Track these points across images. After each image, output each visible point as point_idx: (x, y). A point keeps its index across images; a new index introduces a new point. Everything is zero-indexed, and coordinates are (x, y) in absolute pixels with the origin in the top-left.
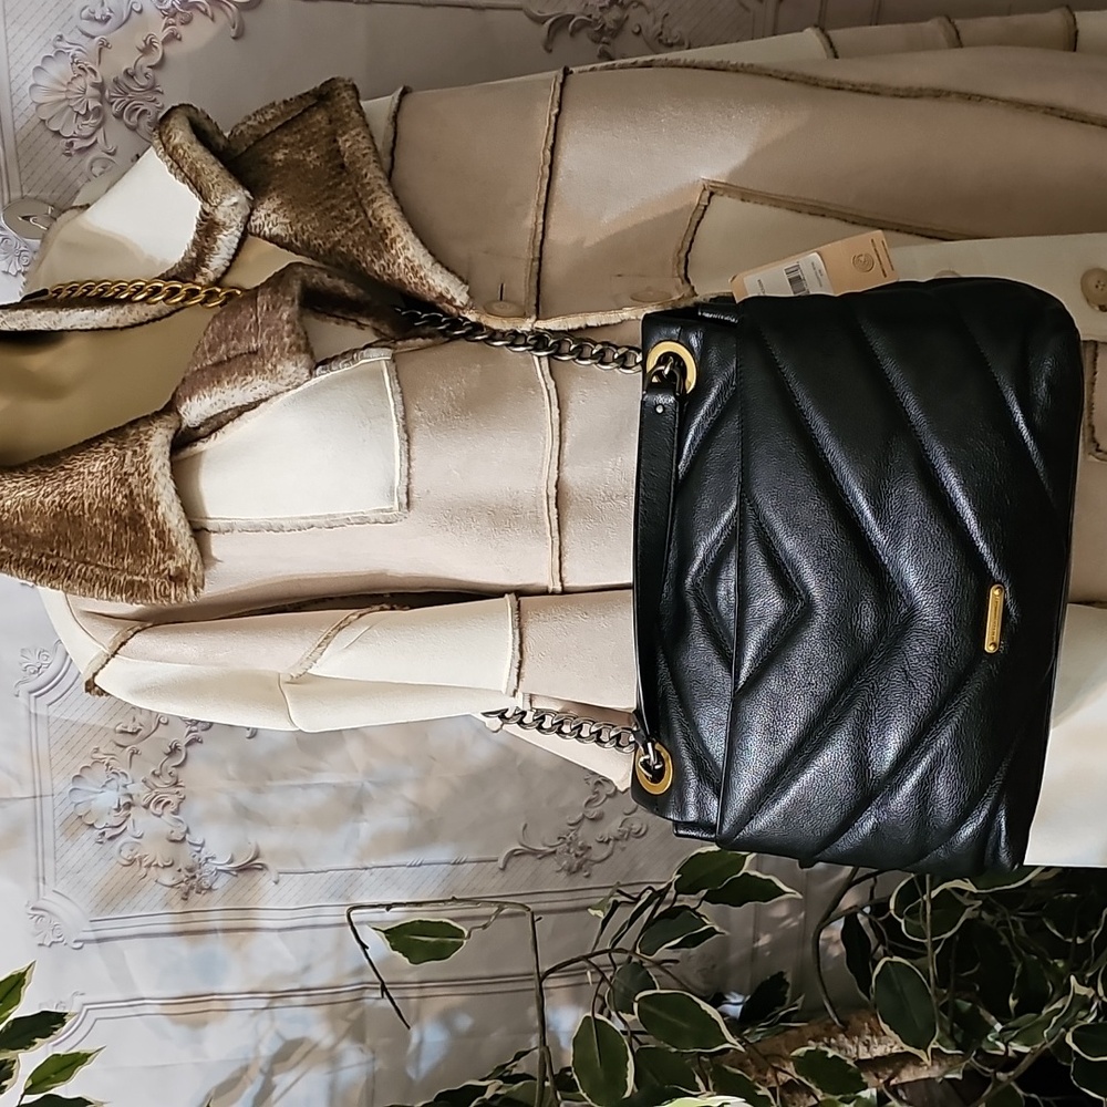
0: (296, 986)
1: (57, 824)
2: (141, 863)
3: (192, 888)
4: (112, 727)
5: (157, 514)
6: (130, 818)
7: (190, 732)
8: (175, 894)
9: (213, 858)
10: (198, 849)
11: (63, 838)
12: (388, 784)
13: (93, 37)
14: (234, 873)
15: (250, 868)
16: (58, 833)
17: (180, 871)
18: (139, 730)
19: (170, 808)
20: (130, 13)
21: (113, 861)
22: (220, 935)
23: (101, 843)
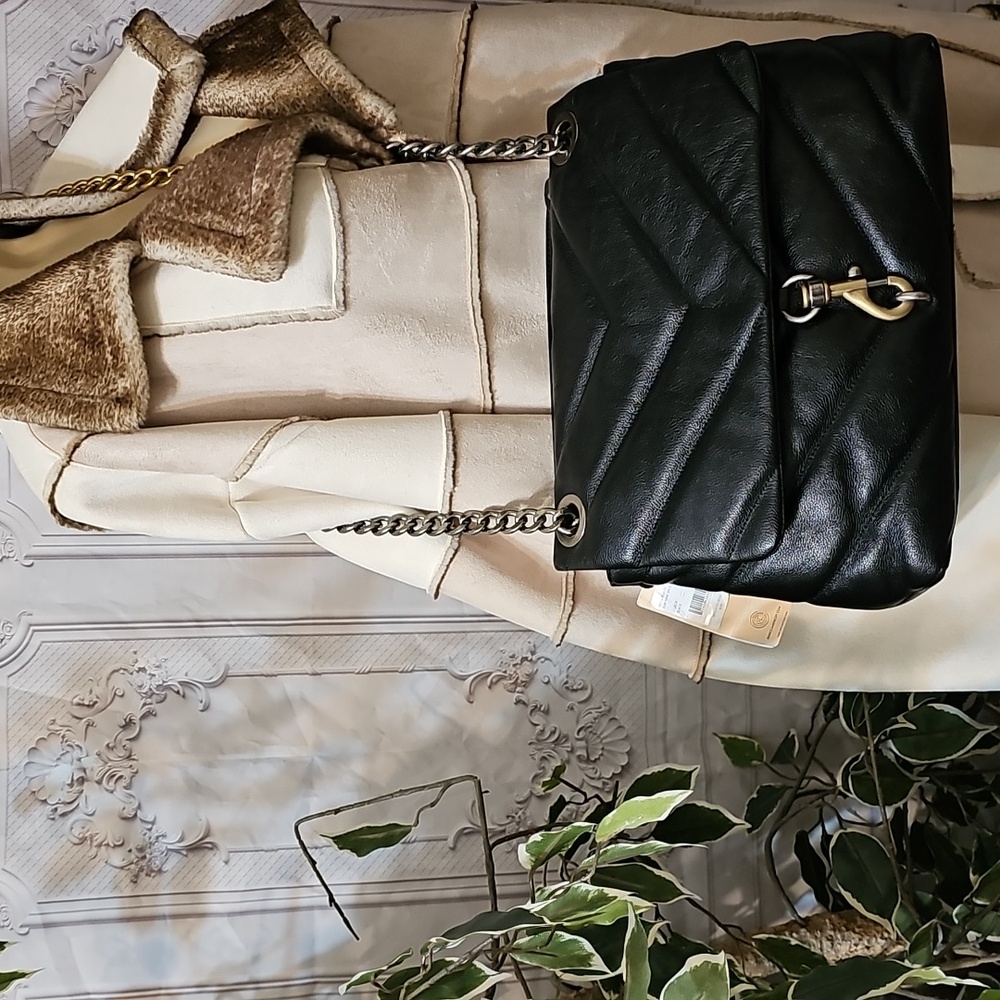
0: (246, 979)
1: (11, 799)
2: (92, 841)
3: (141, 870)
4: (69, 699)
5: (114, 329)
6: (83, 794)
7: (145, 704)
8: (125, 877)
9: (164, 836)
10: (150, 826)
11: (15, 815)
12: (338, 760)
13: (81, 65)
14: (184, 853)
15: (200, 847)
16: (11, 810)
17: (130, 851)
18: (96, 702)
19: (123, 783)
20: (113, 47)
21: (64, 839)
22: (169, 921)
23: (53, 819)
